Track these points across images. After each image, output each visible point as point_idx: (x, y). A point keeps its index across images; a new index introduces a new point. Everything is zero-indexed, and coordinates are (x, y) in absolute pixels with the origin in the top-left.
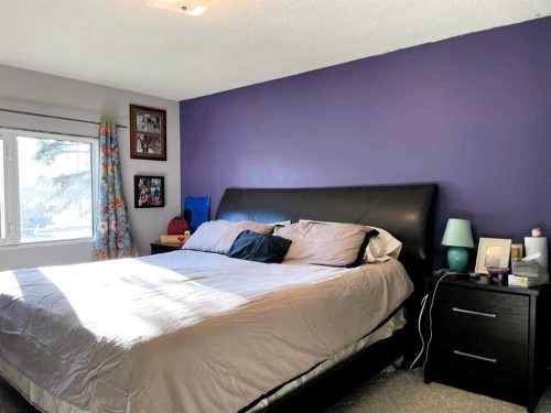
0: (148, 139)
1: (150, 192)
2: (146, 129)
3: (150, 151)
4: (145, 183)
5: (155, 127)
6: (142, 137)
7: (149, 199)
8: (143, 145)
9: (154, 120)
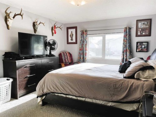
0: (143, 30)
1: (142, 47)
2: (142, 27)
3: (143, 34)
4: (140, 44)
5: (146, 25)
6: (140, 30)
7: (141, 49)
8: (140, 32)
9: (146, 23)
